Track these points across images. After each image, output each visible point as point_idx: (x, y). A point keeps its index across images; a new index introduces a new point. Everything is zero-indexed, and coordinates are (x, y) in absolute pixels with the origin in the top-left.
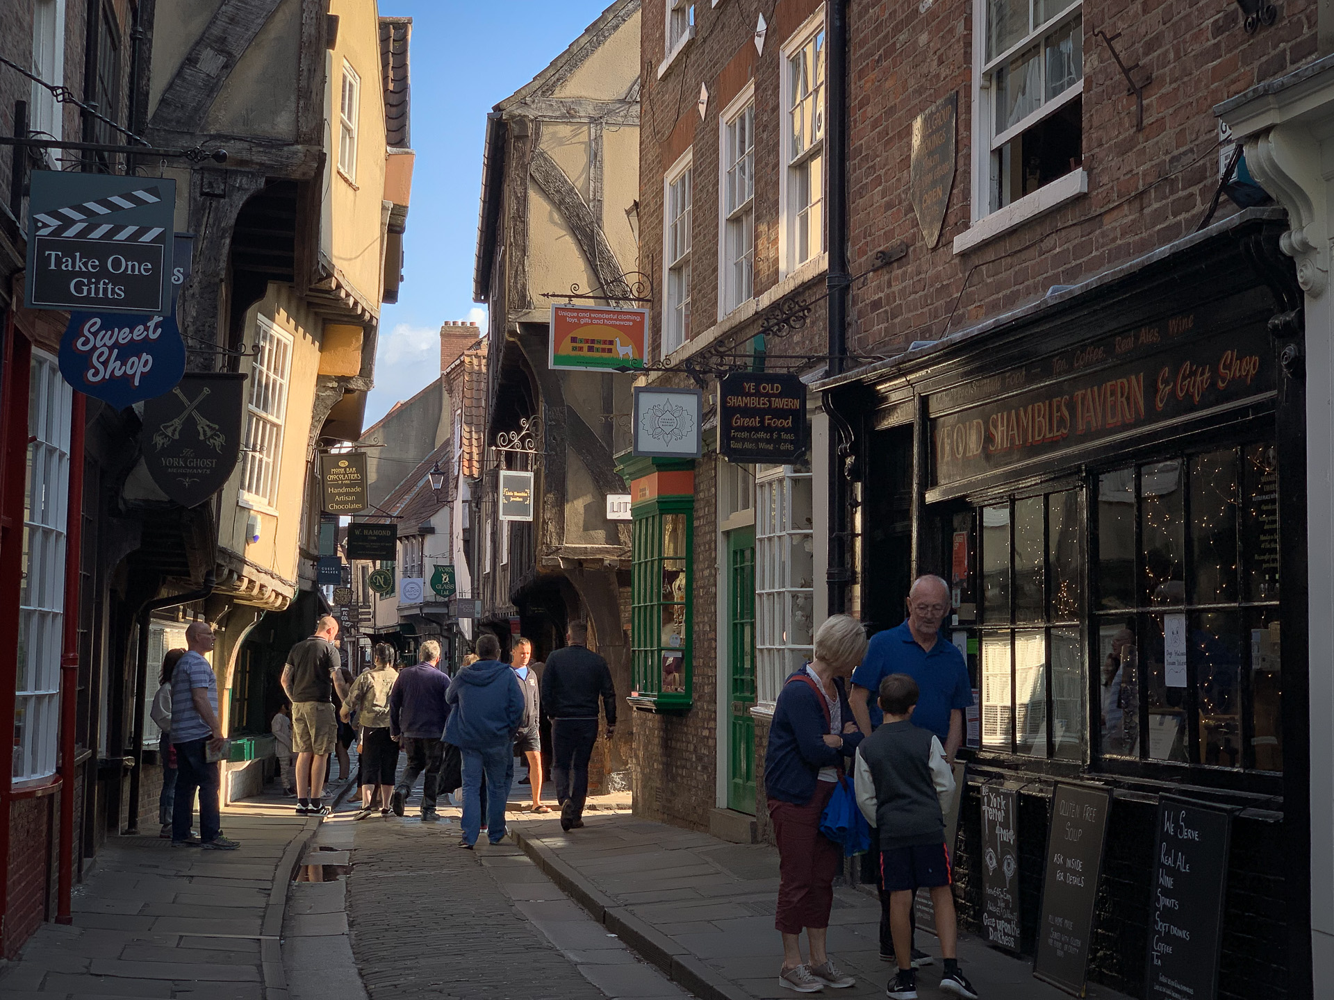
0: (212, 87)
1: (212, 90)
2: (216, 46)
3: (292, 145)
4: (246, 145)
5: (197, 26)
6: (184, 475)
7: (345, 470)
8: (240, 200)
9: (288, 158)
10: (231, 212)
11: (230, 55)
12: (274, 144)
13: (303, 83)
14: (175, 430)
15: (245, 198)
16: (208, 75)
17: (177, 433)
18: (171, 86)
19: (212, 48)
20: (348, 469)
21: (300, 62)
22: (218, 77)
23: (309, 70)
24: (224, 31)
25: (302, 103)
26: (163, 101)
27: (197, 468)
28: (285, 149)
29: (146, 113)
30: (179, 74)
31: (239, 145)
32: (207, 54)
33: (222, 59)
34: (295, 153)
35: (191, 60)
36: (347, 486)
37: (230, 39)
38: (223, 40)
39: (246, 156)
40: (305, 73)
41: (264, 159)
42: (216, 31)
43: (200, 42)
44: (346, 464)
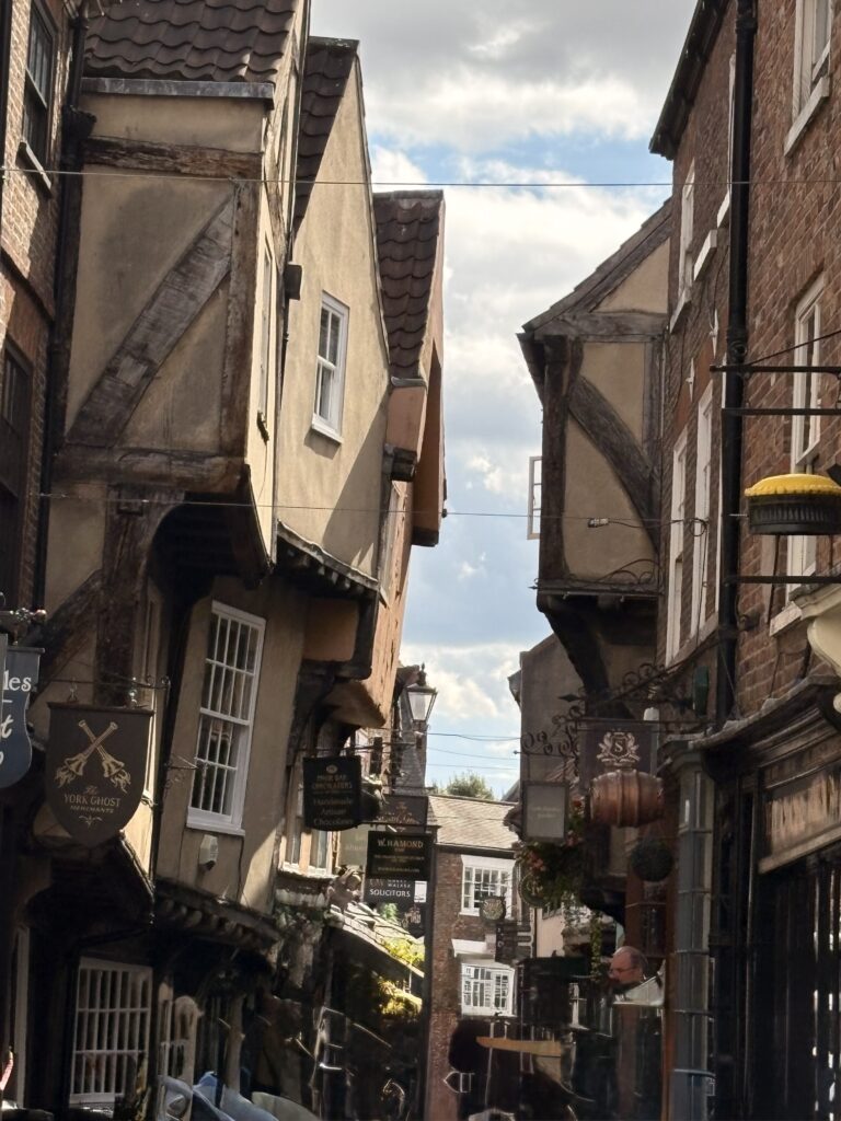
0: (133, 398)
1: (131, 401)
2: (137, 353)
3: (213, 456)
4: (165, 458)
5: (117, 332)
6: (87, 814)
7: (334, 777)
8: (158, 518)
9: (209, 471)
10: (148, 531)
11: (151, 362)
12: (194, 457)
13: (227, 391)
14: (80, 765)
15: (163, 514)
16: (128, 385)
17: (81, 768)
18: (89, 398)
19: (133, 356)
20: (337, 776)
21: (224, 368)
22: (138, 386)
23: (234, 377)
24: (146, 337)
25: (225, 412)
26: (81, 415)
27: (100, 806)
28: (207, 461)
29: (62, 428)
30: (98, 385)
31: (159, 458)
32: (127, 362)
33: (142, 369)
34: (216, 466)
35: (111, 371)
36: (336, 797)
37: (151, 346)
38: (144, 348)
39: (164, 469)
40: (229, 380)
41: (185, 473)
42: (137, 338)
43: (121, 350)
44: (336, 769)
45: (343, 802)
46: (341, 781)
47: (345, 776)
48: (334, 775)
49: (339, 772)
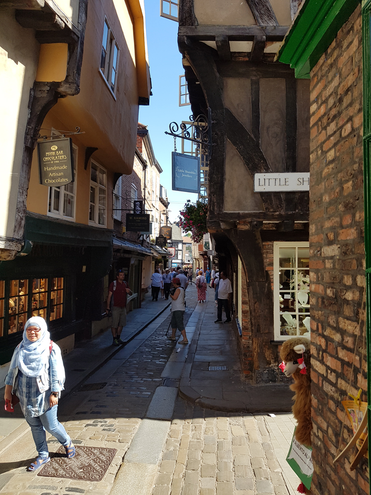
7: (56, 153)
36: (57, 165)
44: (56, 148)
45: (62, 168)
46: (60, 155)
47: (62, 152)
48: (55, 151)
49: (59, 149)
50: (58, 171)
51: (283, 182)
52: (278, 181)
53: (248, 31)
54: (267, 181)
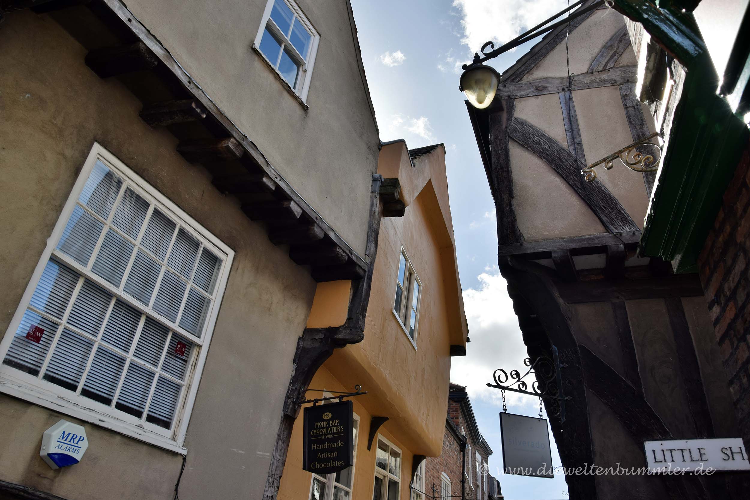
20: (331, 422)
44: (330, 415)
45: (336, 445)
46: (334, 426)
47: (337, 421)
48: (328, 421)
49: (333, 418)
50: (330, 450)
51: (696, 456)
52: (686, 453)
53: (597, 241)
54: (668, 454)
